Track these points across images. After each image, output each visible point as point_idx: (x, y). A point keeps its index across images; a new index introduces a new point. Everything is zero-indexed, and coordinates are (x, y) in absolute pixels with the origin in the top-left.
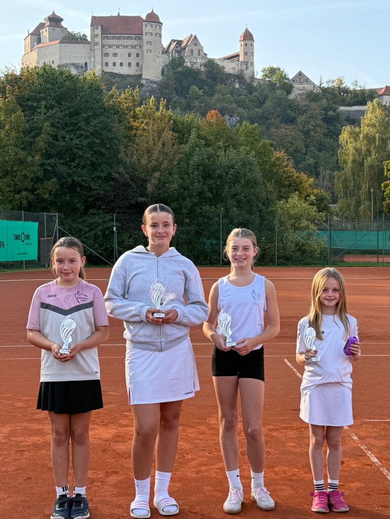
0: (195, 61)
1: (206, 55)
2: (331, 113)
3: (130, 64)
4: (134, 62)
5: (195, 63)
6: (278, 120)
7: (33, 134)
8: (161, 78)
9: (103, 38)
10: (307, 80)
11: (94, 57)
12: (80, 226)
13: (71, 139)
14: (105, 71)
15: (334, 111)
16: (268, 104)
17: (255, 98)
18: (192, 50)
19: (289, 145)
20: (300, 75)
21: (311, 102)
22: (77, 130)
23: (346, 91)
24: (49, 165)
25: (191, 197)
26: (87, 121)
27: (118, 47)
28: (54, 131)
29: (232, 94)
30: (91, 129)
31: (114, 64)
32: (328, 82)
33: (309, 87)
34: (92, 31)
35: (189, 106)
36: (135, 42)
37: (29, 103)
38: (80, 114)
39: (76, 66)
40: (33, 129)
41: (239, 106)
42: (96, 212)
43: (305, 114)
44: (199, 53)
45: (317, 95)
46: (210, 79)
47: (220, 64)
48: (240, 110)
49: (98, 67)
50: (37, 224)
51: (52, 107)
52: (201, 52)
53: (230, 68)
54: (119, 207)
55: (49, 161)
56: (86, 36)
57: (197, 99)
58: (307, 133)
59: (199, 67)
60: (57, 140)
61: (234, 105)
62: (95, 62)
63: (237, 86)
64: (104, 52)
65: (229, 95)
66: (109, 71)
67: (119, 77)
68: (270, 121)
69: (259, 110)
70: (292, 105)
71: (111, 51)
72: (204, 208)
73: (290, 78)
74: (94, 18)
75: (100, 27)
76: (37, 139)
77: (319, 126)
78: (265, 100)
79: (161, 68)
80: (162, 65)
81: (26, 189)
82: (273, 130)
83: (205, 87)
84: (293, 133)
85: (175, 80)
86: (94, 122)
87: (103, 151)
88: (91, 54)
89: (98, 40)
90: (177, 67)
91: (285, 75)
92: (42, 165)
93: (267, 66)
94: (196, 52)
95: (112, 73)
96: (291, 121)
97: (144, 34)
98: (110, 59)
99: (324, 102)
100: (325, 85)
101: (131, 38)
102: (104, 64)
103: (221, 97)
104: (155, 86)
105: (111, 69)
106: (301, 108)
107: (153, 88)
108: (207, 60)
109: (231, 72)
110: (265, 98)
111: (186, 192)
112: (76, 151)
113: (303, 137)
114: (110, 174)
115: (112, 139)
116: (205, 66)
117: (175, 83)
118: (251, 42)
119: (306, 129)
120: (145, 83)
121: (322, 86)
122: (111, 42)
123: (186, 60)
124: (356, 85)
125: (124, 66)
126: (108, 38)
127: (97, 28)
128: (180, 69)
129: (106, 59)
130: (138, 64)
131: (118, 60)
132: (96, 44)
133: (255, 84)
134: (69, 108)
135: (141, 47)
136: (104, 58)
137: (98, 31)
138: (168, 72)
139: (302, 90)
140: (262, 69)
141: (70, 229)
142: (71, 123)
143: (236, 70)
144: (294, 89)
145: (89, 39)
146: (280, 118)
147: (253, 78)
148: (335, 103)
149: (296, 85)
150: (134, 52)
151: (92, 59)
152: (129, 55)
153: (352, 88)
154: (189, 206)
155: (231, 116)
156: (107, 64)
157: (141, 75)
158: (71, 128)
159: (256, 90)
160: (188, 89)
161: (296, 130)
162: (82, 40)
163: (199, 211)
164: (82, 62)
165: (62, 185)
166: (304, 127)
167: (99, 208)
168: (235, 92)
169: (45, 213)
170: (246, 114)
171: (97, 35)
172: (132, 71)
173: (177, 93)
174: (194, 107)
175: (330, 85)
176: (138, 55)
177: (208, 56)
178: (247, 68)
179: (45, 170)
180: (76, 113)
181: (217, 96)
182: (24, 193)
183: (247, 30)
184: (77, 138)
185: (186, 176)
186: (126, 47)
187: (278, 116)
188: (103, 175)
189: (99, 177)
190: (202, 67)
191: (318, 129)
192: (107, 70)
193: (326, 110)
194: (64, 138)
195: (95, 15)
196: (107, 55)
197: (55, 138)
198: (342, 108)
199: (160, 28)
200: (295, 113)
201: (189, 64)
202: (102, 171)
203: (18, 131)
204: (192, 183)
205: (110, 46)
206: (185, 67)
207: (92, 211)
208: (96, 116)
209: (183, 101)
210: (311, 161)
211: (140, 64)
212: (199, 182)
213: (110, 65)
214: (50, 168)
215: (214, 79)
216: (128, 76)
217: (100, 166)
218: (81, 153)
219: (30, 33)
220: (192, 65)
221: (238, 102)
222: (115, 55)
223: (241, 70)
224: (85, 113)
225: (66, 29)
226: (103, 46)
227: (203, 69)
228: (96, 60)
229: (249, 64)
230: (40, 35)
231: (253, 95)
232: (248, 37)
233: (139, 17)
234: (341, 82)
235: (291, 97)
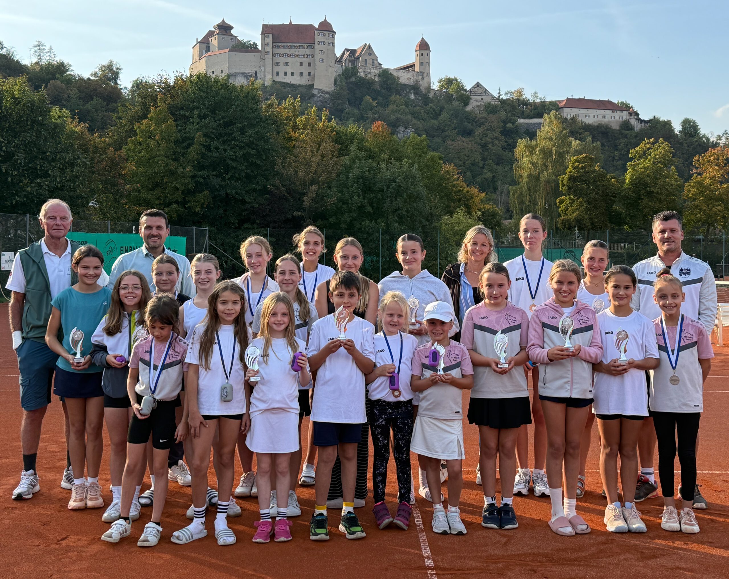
0: (369, 71)
1: (380, 64)
2: (509, 125)
3: (301, 74)
4: (305, 70)
5: (369, 73)
6: (454, 132)
7: (185, 144)
8: (333, 89)
9: (274, 47)
10: (485, 91)
11: (264, 66)
12: (233, 241)
13: (225, 150)
14: (276, 80)
15: (513, 123)
16: (444, 115)
17: (431, 110)
18: (366, 60)
19: (466, 158)
20: (478, 86)
21: (489, 114)
22: (232, 140)
23: (526, 103)
24: (201, 176)
25: (350, 211)
26: (242, 131)
27: (289, 56)
28: (207, 142)
29: (407, 105)
30: (246, 139)
31: (285, 74)
32: (506, 94)
33: (487, 99)
34: (263, 39)
35: (363, 117)
36: (307, 51)
37: (182, 112)
38: (235, 123)
39: (246, 76)
40: (184, 139)
41: (414, 118)
42: (250, 226)
43: (482, 127)
44: (373, 62)
45: (496, 106)
46: (384, 89)
47: (395, 74)
48: (415, 121)
49: (269, 77)
50: (184, 239)
51: (205, 116)
52: (375, 62)
53: (405, 78)
54: (275, 222)
55: (201, 173)
56: (256, 45)
57: (371, 110)
58: (484, 146)
59: (373, 77)
60: (210, 151)
61: (409, 117)
62: (265, 72)
63: (412, 97)
64: (275, 61)
65: (404, 107)
66: (280, 80)
67: (290, 87)
68: (446, 133)
69: (436, 122)
70: (469, 117)
71: (282, 60)
72: (363, 223)
73: (468, 89)
74: (265, 26)
75: (271, 36)
76: (189, 150)
77: (497, 138)
78: (441, 111)
79: (333, 78)
80: (335, 74)
81: (177, 202)
82: (449, 142)
83: (379, 98)
84: (470, 146)
85: (348, 90)
86: (249, 132)
87: (259, 162)
88: (261, 63)
89: (269, 48)
90: (350, 77)
91: (463, 86)
92: (194, 177)
93: (443, 77)
94: (370, 62)
95: (283, 83)
96: (468, 133)
97: (316, 43)
98: (281, 69)
99: (503, 114)
100: (503, 97)
101: (303, 47)
102: (275, 73)
103: (395, 108)
104: (327, 96)
105: (281, 78)
106: (478, 120)
107: (325, 98)
108: (381, 70)
109: (407, 82)
110: (442, 109)
111: (345, 206)
112: (229, 162)
113: (481, 150)
114: (265, 187)
115: (269, 150)
116: (379, 76)
117: (349, 93)
118: (427, 52)
119: (483, 141)
120: (316, 94)
121: (501, 97)
122: (282, 51)
123: (360, 70)
124: (536, 97)
125: (295, 76)
126: (279, 47)
127: (268, 37)
128: (353, 79)
129: (277, 69)
130: (309, 74)
131: (289, 70)
132: (267, 53)
133: (431, 95)
134: (223, 118)
135: (313, 56)
136: (274, 66)
137: (269, 40)
138: (341, 82)
139: (480, 101)
140: (438, 79)
141: (222, 244)
142: (226, 134)
143: (412, 81)
144: (471, 101)
145: (259, 47)
146: (457, 130)
147: (429, 88)
148: (514, 115)
149: (473, 97)
150: (306, 61)
151: (263, 68)
152: (301, 64)
153: (531, 99)
154: (348, 221)
155: (406, 128)
156: (278, 74)
157: (313, 85)
158: (225, 138)
159: (432, 101)
160: (361, 100)
161: (473, 143)
162: (252, 48)
163: (359, 226)
164: (252, 71)
165: (214, 198)
166: (481, 139)
167: (253, 223)
168: (410, 103)
169: (194, 227)
170: (421, 126)
171: (268, 44)
172: (304, 81)
173: (350, 104)
174: (368, 118)
175: (509, 97)
176: (310, 64)
177: (383, 66)
178: (423, 78)
179: (197, 182)
180: (230, 123)
181: (391, 107)
182: (174, 206)
183: (423, 38)
184: (232, 148)
185: (345, 190)
186: (298, 56)
187: (455, 128)
188: (258, 188)
189: (255, 190)
190: (376, 77)
191: (496, 142)
192: (277, 79)
193: (505, 122)
194: (217, 148)
195: (266, 23)
196: (278, 64)
197: (208, 148)
198: (521, 121)
199: (333, 37)
200: (472, 125)
201: (362, 74)
202: (257, 183)
203: (168, 141)
204: (352, 197)
205: (281, 55)
206: (358, 77)
207: (246, 225)
208: (251, 126)
209: (356, 111)
210: (489, 175)
211: (312, 74)
212: (359, 196)
213: (281, 74)
214: (202, 180)
215: (389, 89)
216: (300, 85)
217: (255, 178)
218: (235, 164)
219: (198, 41)
220: (366, 75)
221: (413, 114)
222: (286, 64)
223: (417, 81)
224: (240, 123)
225: (236, 37)
226: (274, 55)
227: (377, 79)
228: (266, 70)
229: (425, 75)
230: (209, 43)
231: (429, 107)
232: (424, 46)
233: (311, 26)
234: (520, 93)
235: (469, 108)
